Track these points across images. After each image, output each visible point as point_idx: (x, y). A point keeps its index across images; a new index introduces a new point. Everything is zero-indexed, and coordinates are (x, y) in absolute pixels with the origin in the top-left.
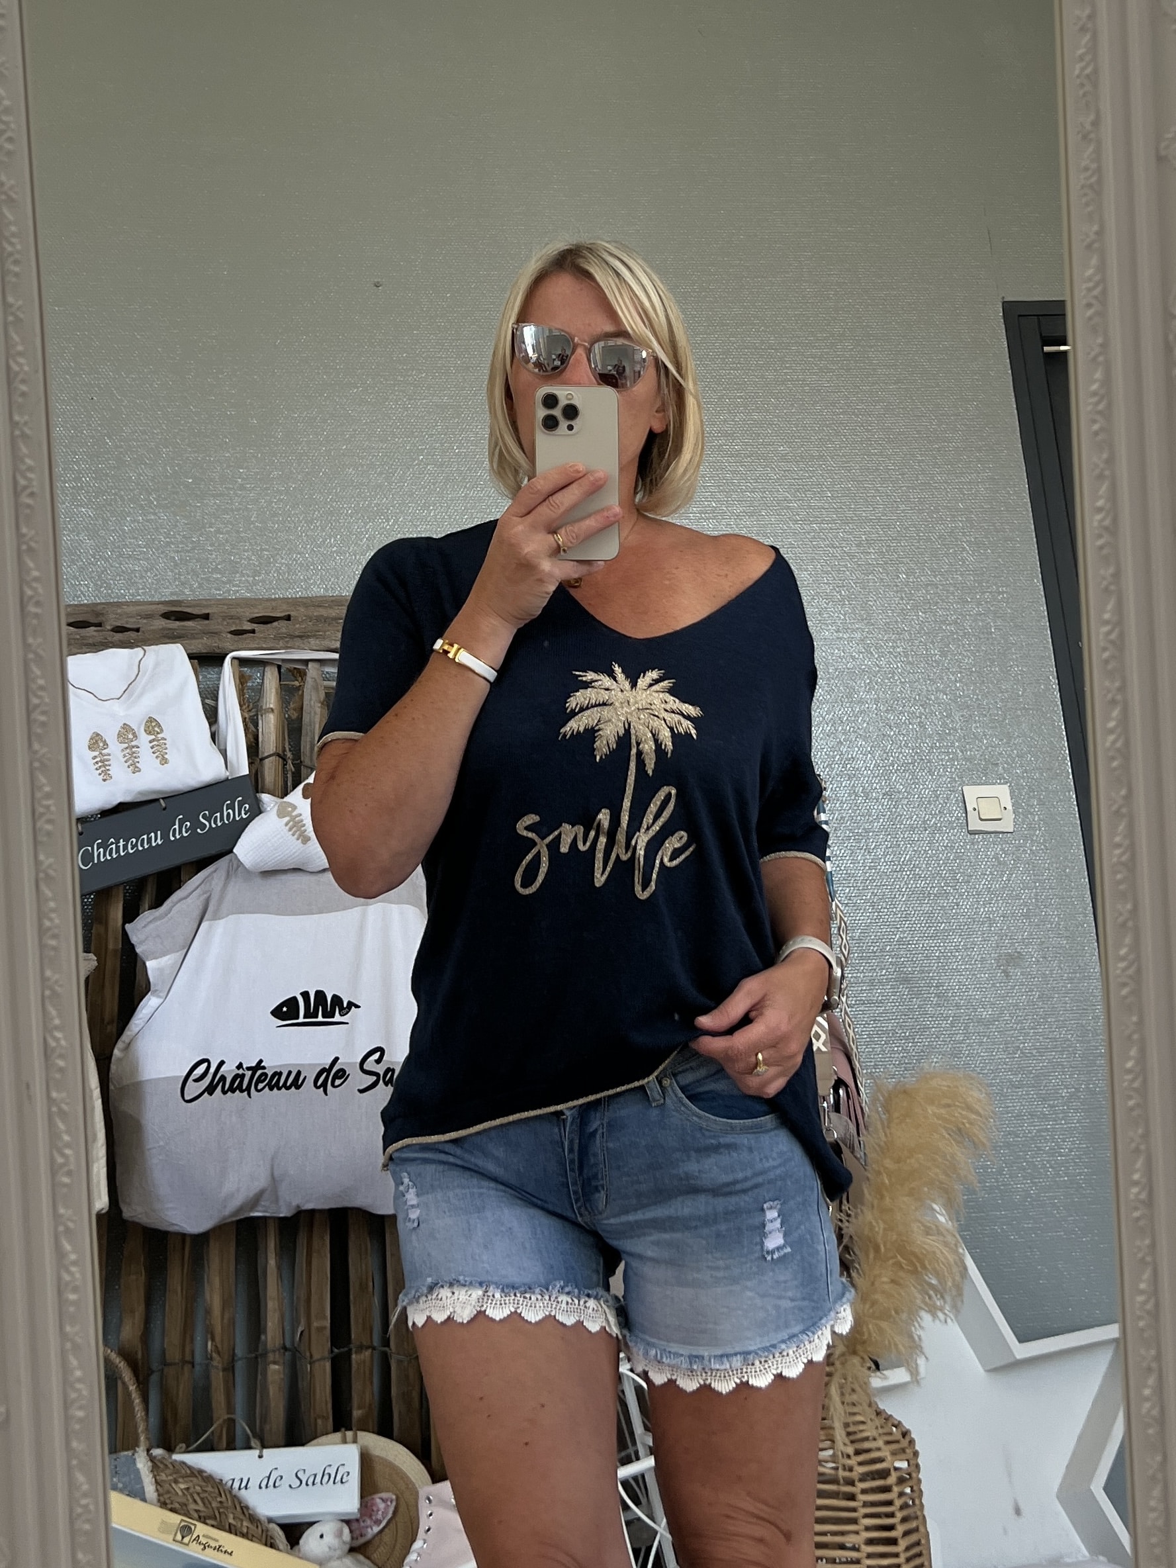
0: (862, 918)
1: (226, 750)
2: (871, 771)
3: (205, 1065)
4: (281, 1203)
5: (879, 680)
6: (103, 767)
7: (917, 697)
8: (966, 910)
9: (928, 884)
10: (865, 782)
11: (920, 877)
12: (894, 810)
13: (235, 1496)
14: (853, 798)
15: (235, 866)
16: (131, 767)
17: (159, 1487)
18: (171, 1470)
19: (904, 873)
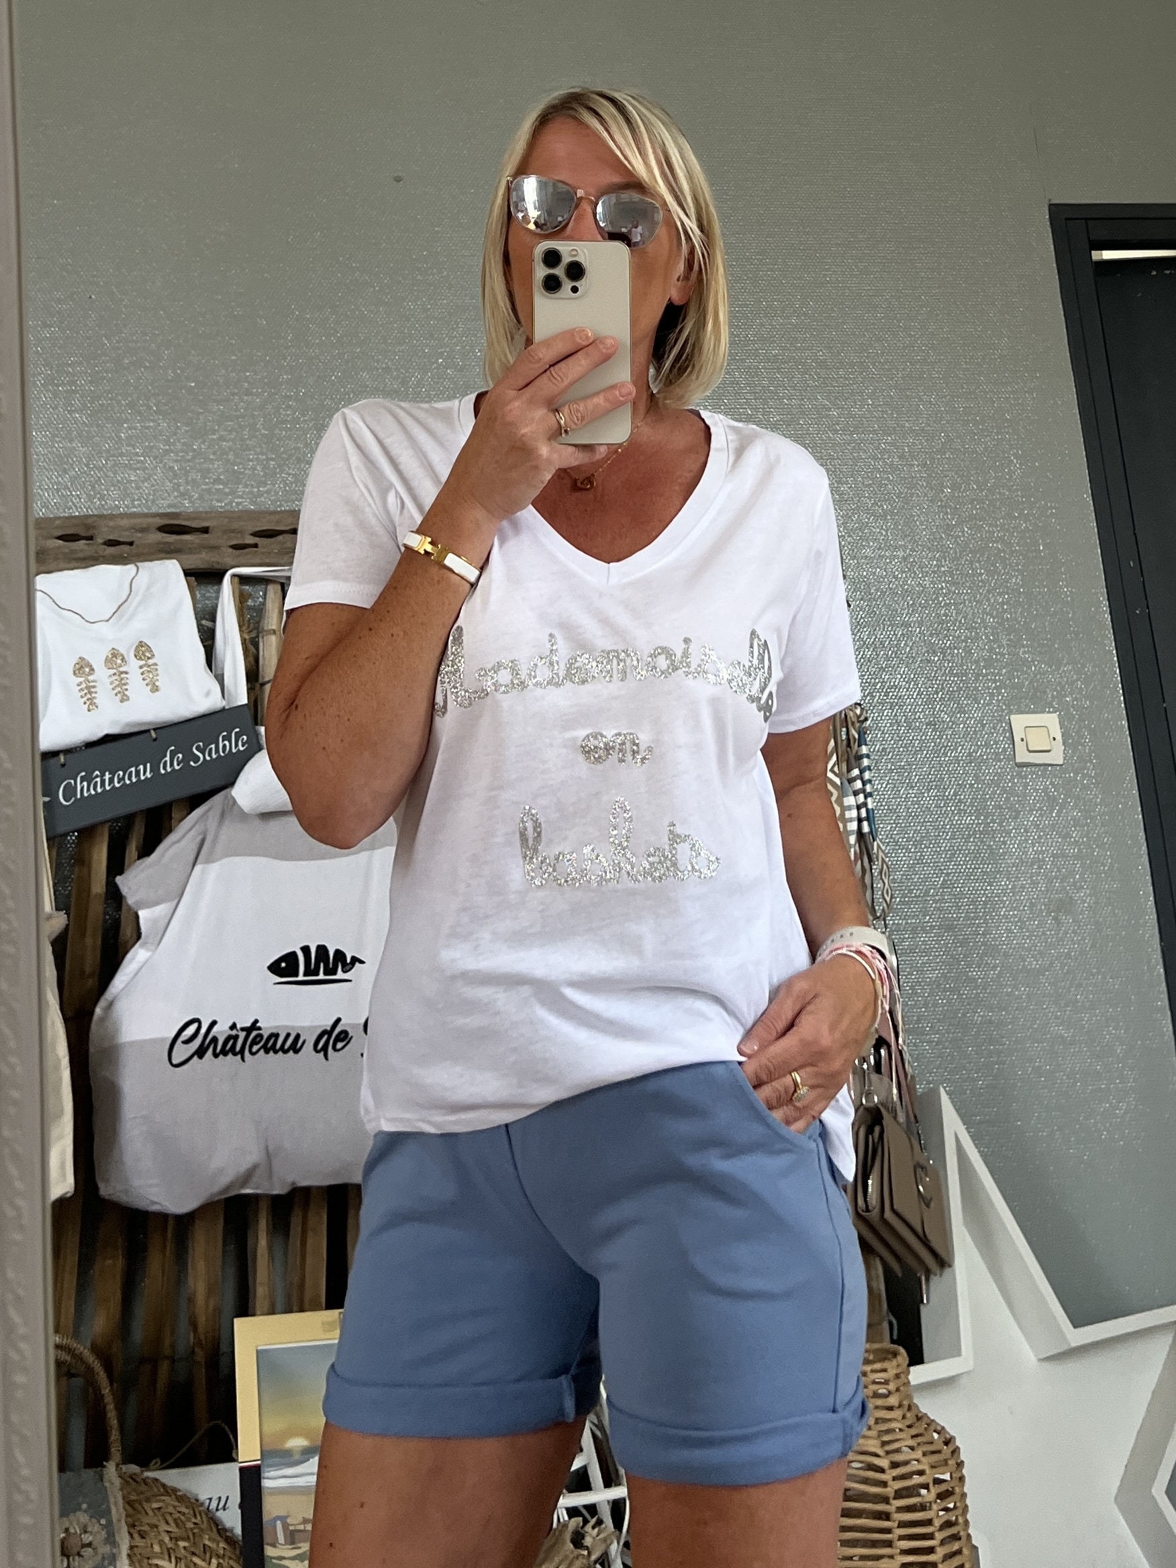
0: (904, 858)
1: (223, 674)
2: (915, 700)
3: (196, 1025)
4: (275, 1178)
5: (923, 602)
6: (89, 692)
7: (963, 621)
8: (1014, 850)
9: (974, 821)
10: (908, 710)
11: (965, 814)
12: (938, 740)
13: (211, 1518)
14: (895, 728)
15: (231, 802)
16: (119, 695)
17: (128, 1507)
18: (143, 1488)
19: (949, 809)
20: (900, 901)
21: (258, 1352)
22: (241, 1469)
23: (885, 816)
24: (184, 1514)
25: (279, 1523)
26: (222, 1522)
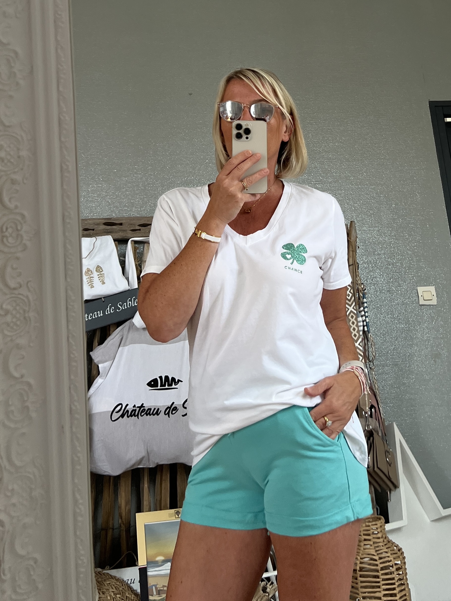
0: (379, 340)
1: (128, 278)
2: (382, 282)
3: (121, 406)
4: (150, 461)
5: (385, 246)
8: (419, 336)
9: (404, 326)
10: (380, 286)
11: (401, 323)
12: (391, 297)
13: (130, 586)
14: (375, 293)
15: (132, 324)
16: (90, 286)
17: (98, 583)
18: (103, 576)
19: (395, 322)
20: (378, 355)
21: (145, 525)
22: (140, 569)
23: (372, 325)
24: (119, 585)
25: (154, 587)
26: (133, 589)
